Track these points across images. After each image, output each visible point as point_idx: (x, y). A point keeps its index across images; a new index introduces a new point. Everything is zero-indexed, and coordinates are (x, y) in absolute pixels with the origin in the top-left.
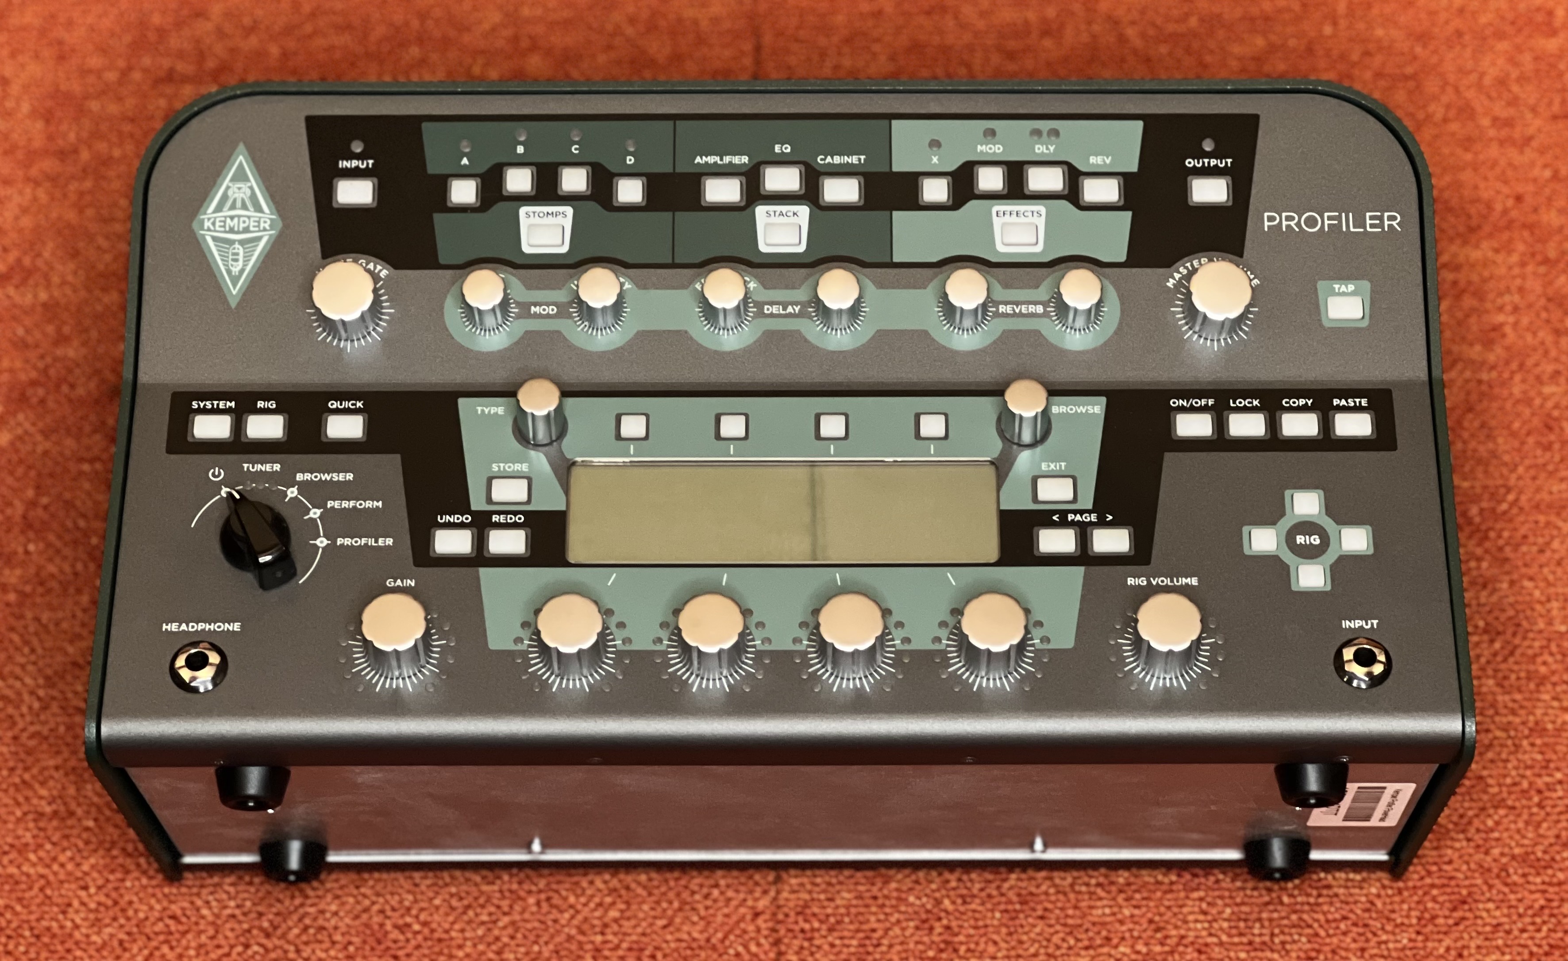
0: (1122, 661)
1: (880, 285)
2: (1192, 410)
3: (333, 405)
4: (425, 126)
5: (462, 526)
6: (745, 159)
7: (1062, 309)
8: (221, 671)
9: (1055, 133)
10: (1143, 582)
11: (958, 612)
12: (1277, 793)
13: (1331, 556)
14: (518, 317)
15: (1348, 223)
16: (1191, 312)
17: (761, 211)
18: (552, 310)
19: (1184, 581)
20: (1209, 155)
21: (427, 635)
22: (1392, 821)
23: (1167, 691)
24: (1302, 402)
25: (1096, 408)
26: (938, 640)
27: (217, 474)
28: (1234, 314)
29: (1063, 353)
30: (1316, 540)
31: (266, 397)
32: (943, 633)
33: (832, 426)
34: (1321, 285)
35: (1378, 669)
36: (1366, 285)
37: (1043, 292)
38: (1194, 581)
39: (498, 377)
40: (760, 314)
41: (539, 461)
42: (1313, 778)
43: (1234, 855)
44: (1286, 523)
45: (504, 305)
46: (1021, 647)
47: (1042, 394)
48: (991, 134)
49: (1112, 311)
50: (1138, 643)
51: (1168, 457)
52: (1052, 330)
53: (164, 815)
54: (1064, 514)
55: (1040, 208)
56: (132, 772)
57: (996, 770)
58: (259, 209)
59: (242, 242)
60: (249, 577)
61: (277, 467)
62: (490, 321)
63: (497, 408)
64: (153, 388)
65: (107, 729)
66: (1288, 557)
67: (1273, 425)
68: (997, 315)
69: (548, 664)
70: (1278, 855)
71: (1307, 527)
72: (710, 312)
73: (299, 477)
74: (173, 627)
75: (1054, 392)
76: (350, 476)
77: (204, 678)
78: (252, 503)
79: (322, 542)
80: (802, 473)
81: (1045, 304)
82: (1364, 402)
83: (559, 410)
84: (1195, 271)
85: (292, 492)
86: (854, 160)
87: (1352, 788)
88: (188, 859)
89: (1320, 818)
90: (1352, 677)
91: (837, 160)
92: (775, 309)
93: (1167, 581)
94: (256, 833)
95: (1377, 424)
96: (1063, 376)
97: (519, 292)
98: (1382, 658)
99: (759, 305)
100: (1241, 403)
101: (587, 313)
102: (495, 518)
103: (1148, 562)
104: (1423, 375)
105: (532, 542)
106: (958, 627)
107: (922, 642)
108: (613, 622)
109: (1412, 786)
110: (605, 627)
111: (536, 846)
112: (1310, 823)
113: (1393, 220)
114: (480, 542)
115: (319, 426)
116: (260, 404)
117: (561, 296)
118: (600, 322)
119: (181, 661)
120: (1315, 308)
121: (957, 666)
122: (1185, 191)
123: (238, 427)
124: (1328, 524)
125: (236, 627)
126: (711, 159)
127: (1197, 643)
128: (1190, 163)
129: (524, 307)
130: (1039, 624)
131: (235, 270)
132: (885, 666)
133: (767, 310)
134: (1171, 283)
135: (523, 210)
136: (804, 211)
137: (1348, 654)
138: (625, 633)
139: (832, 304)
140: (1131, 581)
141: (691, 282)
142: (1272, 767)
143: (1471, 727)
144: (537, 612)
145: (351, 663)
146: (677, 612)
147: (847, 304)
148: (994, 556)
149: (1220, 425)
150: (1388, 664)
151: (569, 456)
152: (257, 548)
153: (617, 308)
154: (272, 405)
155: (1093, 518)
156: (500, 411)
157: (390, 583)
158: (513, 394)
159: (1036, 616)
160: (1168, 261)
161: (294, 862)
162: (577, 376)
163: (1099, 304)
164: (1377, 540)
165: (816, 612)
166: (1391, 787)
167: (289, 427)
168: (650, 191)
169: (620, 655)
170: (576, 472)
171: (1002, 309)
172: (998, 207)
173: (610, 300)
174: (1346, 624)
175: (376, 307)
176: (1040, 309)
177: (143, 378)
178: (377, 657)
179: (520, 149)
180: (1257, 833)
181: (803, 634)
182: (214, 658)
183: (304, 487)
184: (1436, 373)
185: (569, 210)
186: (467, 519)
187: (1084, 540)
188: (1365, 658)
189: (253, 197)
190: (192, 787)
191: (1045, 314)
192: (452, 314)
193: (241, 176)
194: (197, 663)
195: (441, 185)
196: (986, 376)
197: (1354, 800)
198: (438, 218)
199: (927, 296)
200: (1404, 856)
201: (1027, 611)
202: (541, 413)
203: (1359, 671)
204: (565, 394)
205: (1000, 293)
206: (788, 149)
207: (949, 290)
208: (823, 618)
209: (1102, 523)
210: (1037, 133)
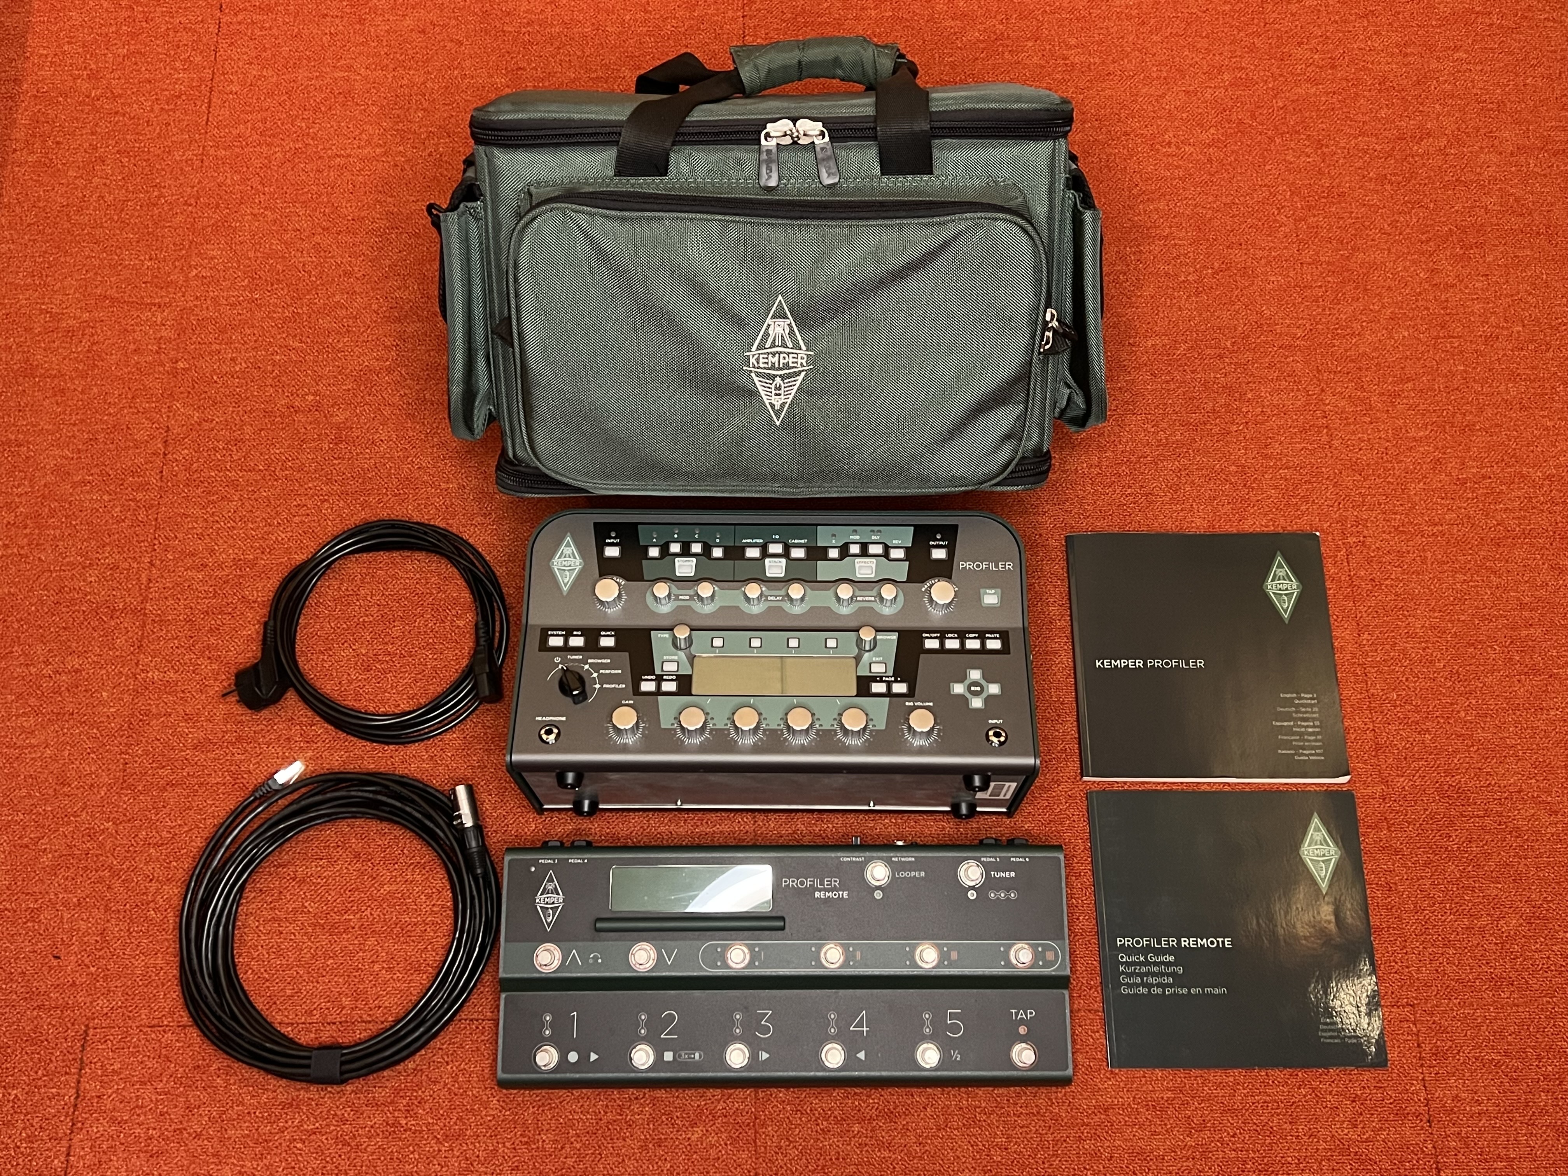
0: (903, 735)
1: (812, 589)
2: (931, 638)
3: (603, 633)
4: (639, 526)
5: (651, 680)
6: (761, 541)
7: (882, 599)
8: (558, 735)
9: (880, 531)
10: (911, 704)
11: (841, 715)
12: (963, 786)
13: (984, 695)
14: (675, 600)
15: (992, 566)
16: (931, 600)
17: (767, 560)
18: (687, 598)
19: (927, 704)
20: (939, 540)
21: (637, 722)
22: (1008, 797)
23: (921, 747)
24: (973, 635)
25: (894, 637)
26: (833, 725)
27: (557, 660)
28: (948, 602)
29: (882, 616)
30: (978, 689)
31: (577, 630)
32: (835, 723)
33: (793, 643)
34: (982, 591)
35: (1002, 739)
36: (999, 591)
37: (874, 593)
38: (931, 704)
39: (666, 623)
40: (767, 600)
41: (682, 654)
42: (977, 780)
43: (948, 809)
44: (967, 682)
45: (669, 595)
46: (865, 729)
47: (874, 631)
48: (855, 531)
49: (901, 598)
50: (910, 727)
51: (922, 656)
52: (877, 607)
53: (536, 790)
54: (881, 677)
55: (874, 560)
56: (524, 774)
57: (854, 776)
58: (575, 558)
59: (569, 570)
60: (569, 700)
61: (581, 657)
62: (663, 602)
63: (666, 635)
64: (533, 626)
65: (515, 757)
66: (968, 695)
67: (963, 644)
68: (856, 601)
69: (684, 734)
70: (964, 810)
71: (975, 683)
72: (748, 599)
73: (589, 661)
74: (539, 719)
75: (878, 631)
76: (609, 661)
77: (552, 738)
78: (571, 672)
79: (597, 686)
80: (779, 660)
81: (875, 597)
82: (998, 636)
83: (690, 635)
84: (933, 584)
85: (587, 667)
86: (803, 541)
87: (992, 784)
88: (545, 807)
89: (980, 795)
90: (993, 742)
91: (796, 541)
92: (772, 598)
93: (920, 704)
94: (571, 797)
95: (1003, 644)
96: (880, 625)
97: (675, 590)
98: (1004, 734)
99: (767, 597)
100: (950, 635)
101: (701, 599)
102: (665, 677)
103: (913, 696)
104: (1021, 626)
105: (678, 686)
106: (840, 720)
107: (827, 726)
108: (709, 717)
109: (1016, 784)
110: (706, 719)
111: (679, 803)
112: (977, 797)
113: (1009, 566)
114: (659, 686)
115: (597, 641)
116: (575, 633)
117: (691, 592)
118: (706, 602)
119: (543, 732)
120: (979, 599)
121: (840, 735)
122: (929, 554)
123: (566, 641)
124: (983, 682)
125: (564, 719)
126: (749, 541)
127: (932, 729)
128: (931, 543)
129: (677, 596)
130: (872, 720)
131: (566, 581)
132: (812, 735)
133: (769, 598)
134: (923, 589)
135: (677, 559)
136: (783, 561)
137: (991, 733)
138: (714, 722)
139: (794, 596)
140: (907, 704)
141: (742, 586)
142: (961, 777)
143: (1038, 762)
144: (680, 713)
145: (608, 733)
146: (734, 714)
147: (799, 596)
148: (855, 693)
149: (942, 644)
150: (1006, 738)
151: (693, 653)
152: (572, 687)
153: (713, 597)
154: (579, 633)
155: (893, 679)
156: (667, 636)
157: (623, 702)
158: (672, 630)
159: (871, 717)
160: (923, 581)
161: (586, 809)
162: (696, 623)
163: (895, 598)
164: (1002, 689)
165: (787, 714)
166: (1007, 784)
167: (586, 642)
168: (725, 552)
169: (712, 730)
170: (696, 660)
171: (858, 599)
172: (858, 560)
173: (710, 594)
174: (990, 721)
175: (619, 596)
176: (873, 599)
177: (530, 622)
178: (618, 731)
179: (676, 536)
180: (956, 801)
181: (782, 722)
182: (555, 731)
183: (590, 664)
184: (1026, 624)
185: (694, 559)
186: (654, 677)
187: (889, 688)
188: (997, 735)
189: (573, 553)
190: (547, 780)
191: (875, 601)
192: (649, 599)
193: (568, 545)
194: (548, 732)
195: (646, 549)
196: (853, 624)
197: (994, 789)
198: (644, 561)
199: (830, 593)
200: (1013, 810)
201: (867, 715)
202: (682, 637)
203: (995, 740)
204: (692, 630)
205: (858, 593)
206: (777, 537)
207: (838, 591)
208: (789, 717)
209: (896, 681)
210: (873, 531)
